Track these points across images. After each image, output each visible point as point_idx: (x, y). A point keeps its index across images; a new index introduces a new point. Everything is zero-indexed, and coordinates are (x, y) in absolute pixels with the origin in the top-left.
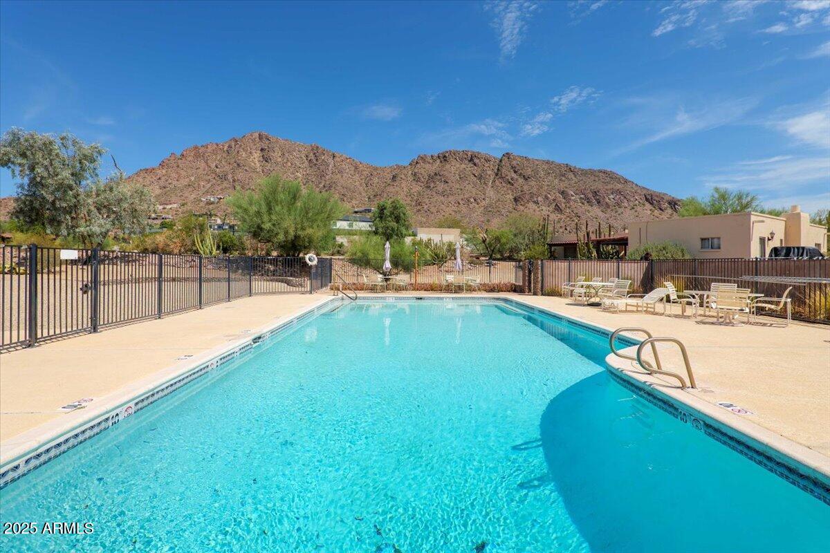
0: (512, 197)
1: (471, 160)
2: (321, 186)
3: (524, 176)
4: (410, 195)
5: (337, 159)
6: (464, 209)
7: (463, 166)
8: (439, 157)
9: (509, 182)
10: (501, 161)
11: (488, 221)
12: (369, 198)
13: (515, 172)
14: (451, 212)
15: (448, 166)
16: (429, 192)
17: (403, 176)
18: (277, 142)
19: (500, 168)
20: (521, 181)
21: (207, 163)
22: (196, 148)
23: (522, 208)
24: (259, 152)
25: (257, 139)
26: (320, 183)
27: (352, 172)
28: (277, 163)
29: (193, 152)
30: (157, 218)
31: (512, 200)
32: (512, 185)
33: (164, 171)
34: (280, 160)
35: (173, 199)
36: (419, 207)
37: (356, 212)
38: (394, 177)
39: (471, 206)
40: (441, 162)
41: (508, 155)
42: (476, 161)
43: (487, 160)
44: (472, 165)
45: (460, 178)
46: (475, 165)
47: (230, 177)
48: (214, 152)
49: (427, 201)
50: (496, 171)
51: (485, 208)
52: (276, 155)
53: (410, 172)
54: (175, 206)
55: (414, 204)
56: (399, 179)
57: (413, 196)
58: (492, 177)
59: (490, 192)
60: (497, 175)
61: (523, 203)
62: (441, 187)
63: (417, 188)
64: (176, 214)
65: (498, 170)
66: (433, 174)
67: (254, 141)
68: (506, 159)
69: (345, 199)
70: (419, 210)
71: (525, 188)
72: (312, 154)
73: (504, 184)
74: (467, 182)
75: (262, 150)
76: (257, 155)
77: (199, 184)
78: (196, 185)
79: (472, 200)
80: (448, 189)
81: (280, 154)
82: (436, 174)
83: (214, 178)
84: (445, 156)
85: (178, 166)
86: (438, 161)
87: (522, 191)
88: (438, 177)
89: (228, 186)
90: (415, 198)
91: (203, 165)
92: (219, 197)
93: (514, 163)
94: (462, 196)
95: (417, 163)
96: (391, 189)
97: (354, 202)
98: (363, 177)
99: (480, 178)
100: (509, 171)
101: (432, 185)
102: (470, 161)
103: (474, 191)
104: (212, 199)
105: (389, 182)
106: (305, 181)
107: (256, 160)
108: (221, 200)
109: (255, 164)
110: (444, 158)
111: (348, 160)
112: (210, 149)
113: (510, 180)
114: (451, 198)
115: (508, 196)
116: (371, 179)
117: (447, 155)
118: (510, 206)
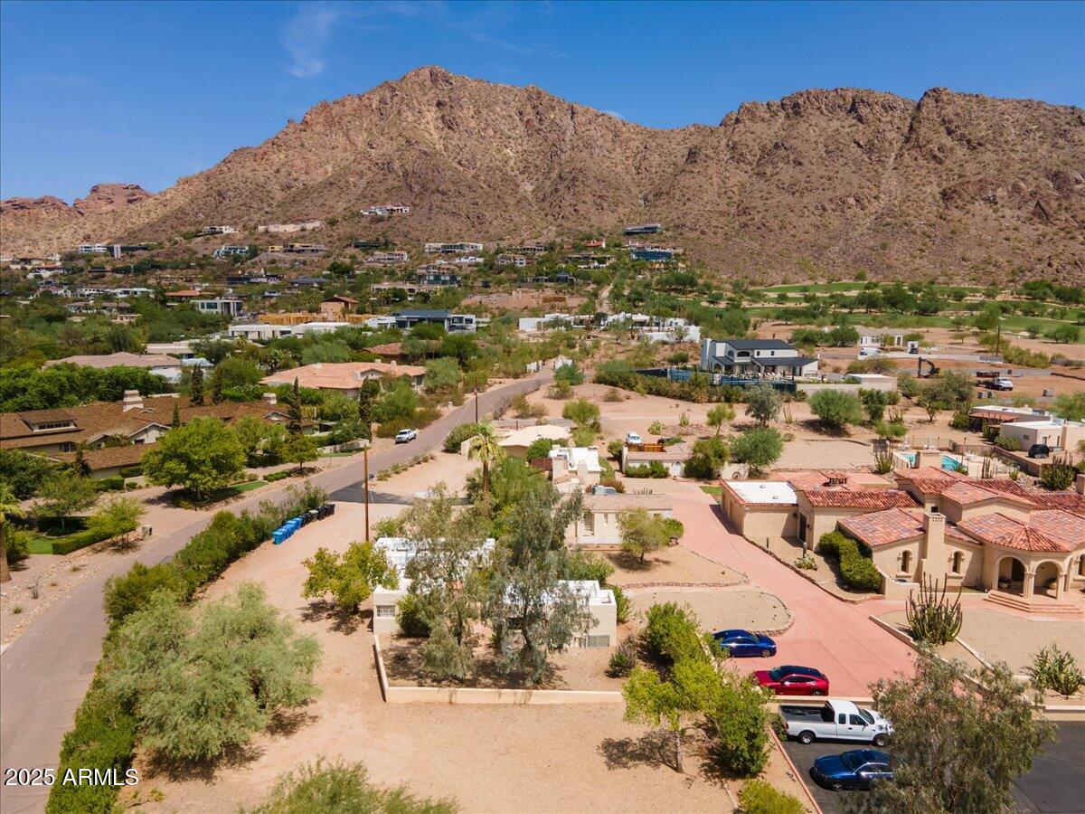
0: (936, 190)
1: (853, 109)
2: (554, 175)
3: (969, 142)
4: (724, 192)
5: (580, 119)
6: (834, 221)
7: (835, 124)
8: (783, 106)
9: (935, 157)
10: (919, 107)
11: (884, 246)
12: (646, 199)
13: (950, 132)
14: (807, 227)
15: (802, 127)
16: (762, 184)
17: (710, 152)
18: (464, 85)
19: (916, 125)
20: (961, 152)
21: (347, 135)
22: (325, 106)
23: (956, 213)
24: (435, 109)
25: (428, 83)
26: (551, 170)
27: (609, 145)
28: (469, 132)
29: (322, 117)
30: (303, 251)
31: (938, 196)
32: (941, 162)
33: (282, 156)
34: (473, 124)
35: (312, 211)
36: (744, 219)
37: (629, 234)
38: (692, 155)
39: (849, 213)
40: (788, 117)
41: (935, 94)
42: (864, 111)
43: (888, 108)
44: (854, 121)
45: (827, 152)
46: (860, 119)
47: (396, 165)
48: (357, 114)
49: (759, 203)
50: (906, 130)
51: (879, 217)
52: (466, 113)
53: (724, 142)
54: (317, 224)
55: (733, 210)
56: (704, 157)
57: (730, 194)
58: (897, 146)
59: (891, 181)
60: (908, 140)
61: (960, 203)
62: (787, 173)
63: (738, 176)
64: (330, 242)
65: (911, 128)
66: (770, 146)
67: (422, 85)
68: (931, 103)
69: (605, 205)
70: (746, 225)
71: (970, 168)
72: (529, 109)
73: (922, 162)
74: (842, 161)
75: (439, 104)
76: (431, 114)
77: (347, 182)
78: (342, 183)
79: (851, 201)
80: (802, 177)
81: (472, 113)
82: (777, 146)
83: (369, 169)
84: (796, 105)
85: (302, 145)
86: (782, 114)
87: (960, 176)
88: (782, 152)
89: (396, 184)
90: (736, 199)
91: (342, 140)
92: (389, 207)
93: (949, 111)
94: (830, 194)
95: (737, 121)
96: (685, 180)
97: (621, 210)
98: (629, 153)
99: (870, 149)
100: (936, 132)
101: (769, 170)
102: (850, 112)
103: (855, 180)
104: (380, 213)
105: (681, 161)
106: (521, 166)
107: (431, 126)
108: (395, 214)
109: (431, 135)
110: (794, 108)
111: (600, 120)
112: (348, 109)
113: (937, 153)
114: (809, 199)
115: (928, 189)
116: (645, 158)
117: (801, 101)
118: (931, 210)
